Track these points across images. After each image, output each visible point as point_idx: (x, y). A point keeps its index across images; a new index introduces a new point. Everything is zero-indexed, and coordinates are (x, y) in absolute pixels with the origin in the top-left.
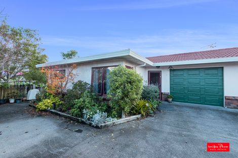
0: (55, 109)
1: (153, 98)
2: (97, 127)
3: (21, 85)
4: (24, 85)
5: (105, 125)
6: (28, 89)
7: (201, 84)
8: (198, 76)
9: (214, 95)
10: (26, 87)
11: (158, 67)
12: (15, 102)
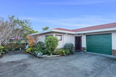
0: (31, 52)
1: (67, 49)
2: (39, 57)
3: (24, 43)
4: (25, 43)
5: (42, 57)
6: (26, 45)
7: (101, 43)
8: (99, 38)
9: (108, 49)
10: (26, 44)
11: (79, 34)
12: (21, 49)
